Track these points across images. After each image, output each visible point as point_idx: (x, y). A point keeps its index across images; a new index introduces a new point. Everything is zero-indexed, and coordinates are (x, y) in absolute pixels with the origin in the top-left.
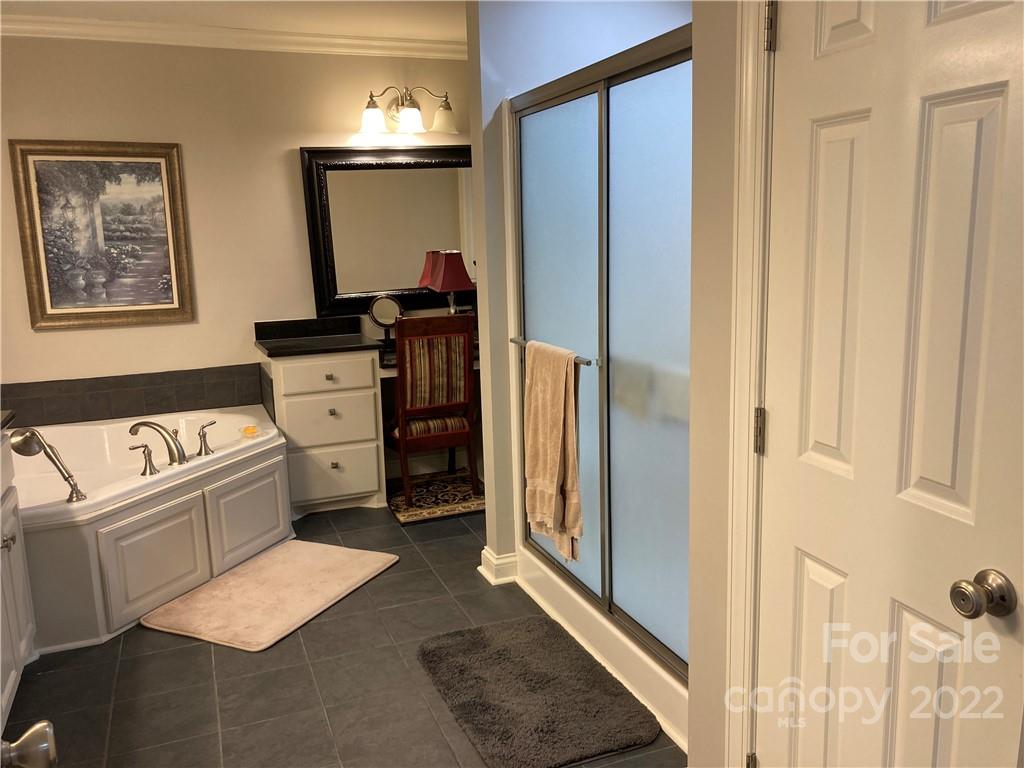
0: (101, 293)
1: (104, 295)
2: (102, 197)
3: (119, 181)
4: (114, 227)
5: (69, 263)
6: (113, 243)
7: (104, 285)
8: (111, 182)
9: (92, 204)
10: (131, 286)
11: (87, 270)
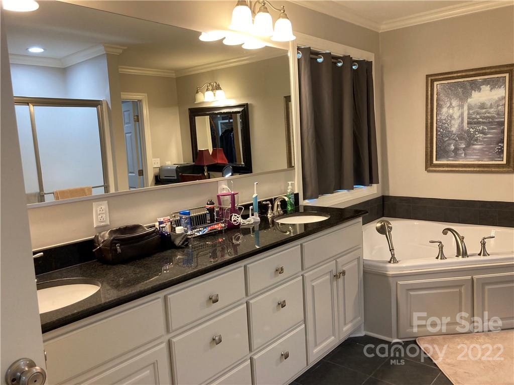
0: (462, 154)
1: (463, 155)
2: (469, 100)
3: (479, 90)
4: (474, 116)
5: (447, 137)
6: (472, 125)
7: (464, 149)
8: (475, 91)
9: (463, 105)
10: (479, 150)
11: (457, 141)
